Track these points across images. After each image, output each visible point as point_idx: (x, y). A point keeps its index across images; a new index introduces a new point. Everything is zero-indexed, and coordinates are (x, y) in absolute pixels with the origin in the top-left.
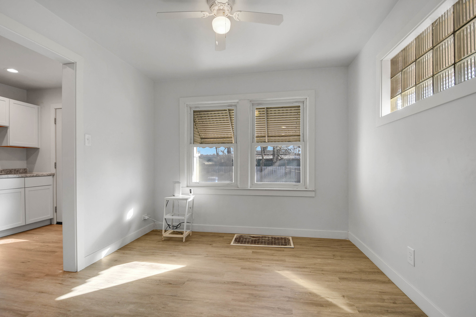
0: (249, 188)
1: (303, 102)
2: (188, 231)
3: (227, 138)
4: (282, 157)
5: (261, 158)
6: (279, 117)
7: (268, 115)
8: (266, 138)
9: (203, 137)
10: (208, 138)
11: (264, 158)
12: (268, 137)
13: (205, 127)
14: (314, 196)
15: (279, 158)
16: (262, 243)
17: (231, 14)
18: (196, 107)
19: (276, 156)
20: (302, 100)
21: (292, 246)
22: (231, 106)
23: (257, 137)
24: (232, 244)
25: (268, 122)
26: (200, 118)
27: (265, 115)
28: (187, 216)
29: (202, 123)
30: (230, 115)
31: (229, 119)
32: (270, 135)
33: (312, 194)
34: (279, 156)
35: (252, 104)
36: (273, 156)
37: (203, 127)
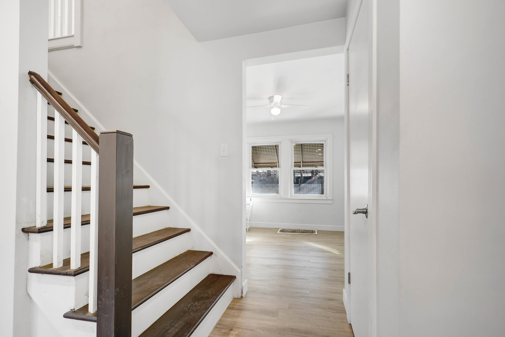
0: (289, 198)
1: (325, 141)
2: (249, 226)
3: (273, 163)
4: (320, 175)
5: (300, 176)
6: (310, 149)
7: (302, 148)
8: (301, 163)
9: (256, 162)
10: (260, 163)
11: (303, 176)
12: (302, 162)
13: (258, 155)
14: (332, 203)
15: (318, 176)
16: (297, 232)
17: (280, 105)
18: (253, 144)
19: (315, 173)
20: (325, 140)
21: (316, 234)
22: (277, 143)
23: (294, 163)
24: (278, 232)
25: (302, 152)
26: (255, 150)
27: (300, 148)
28: (249, 215)
29: (256, 153)
30: (276, 148)
31: (275, 150)
32: (304, 161)
33: (331, 202)
34: (317, 174)
35: (292, 142)
36: (312, 174)
37: (257, 155)
